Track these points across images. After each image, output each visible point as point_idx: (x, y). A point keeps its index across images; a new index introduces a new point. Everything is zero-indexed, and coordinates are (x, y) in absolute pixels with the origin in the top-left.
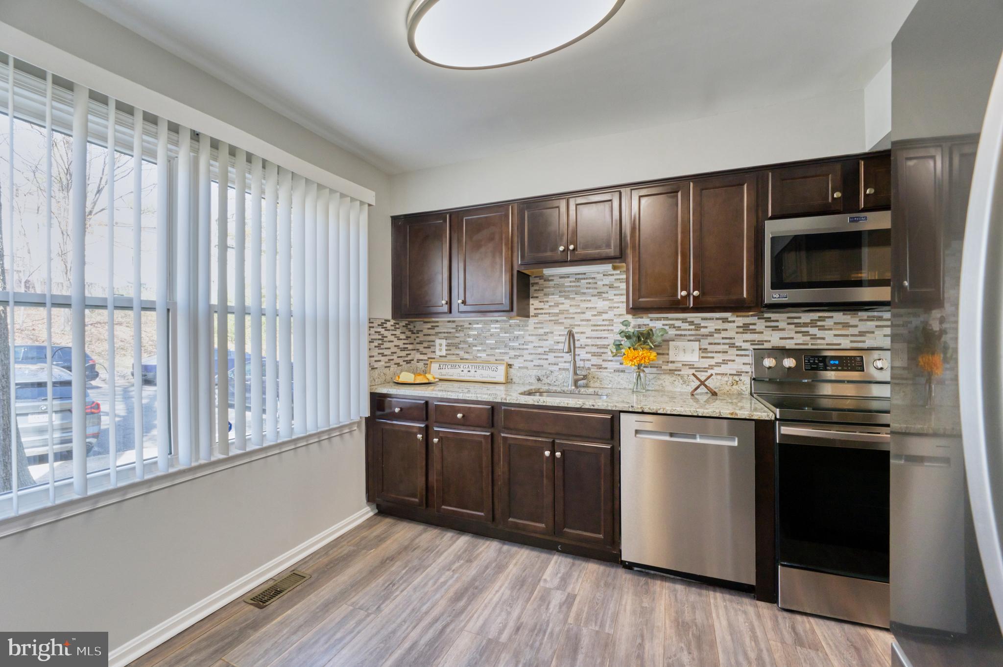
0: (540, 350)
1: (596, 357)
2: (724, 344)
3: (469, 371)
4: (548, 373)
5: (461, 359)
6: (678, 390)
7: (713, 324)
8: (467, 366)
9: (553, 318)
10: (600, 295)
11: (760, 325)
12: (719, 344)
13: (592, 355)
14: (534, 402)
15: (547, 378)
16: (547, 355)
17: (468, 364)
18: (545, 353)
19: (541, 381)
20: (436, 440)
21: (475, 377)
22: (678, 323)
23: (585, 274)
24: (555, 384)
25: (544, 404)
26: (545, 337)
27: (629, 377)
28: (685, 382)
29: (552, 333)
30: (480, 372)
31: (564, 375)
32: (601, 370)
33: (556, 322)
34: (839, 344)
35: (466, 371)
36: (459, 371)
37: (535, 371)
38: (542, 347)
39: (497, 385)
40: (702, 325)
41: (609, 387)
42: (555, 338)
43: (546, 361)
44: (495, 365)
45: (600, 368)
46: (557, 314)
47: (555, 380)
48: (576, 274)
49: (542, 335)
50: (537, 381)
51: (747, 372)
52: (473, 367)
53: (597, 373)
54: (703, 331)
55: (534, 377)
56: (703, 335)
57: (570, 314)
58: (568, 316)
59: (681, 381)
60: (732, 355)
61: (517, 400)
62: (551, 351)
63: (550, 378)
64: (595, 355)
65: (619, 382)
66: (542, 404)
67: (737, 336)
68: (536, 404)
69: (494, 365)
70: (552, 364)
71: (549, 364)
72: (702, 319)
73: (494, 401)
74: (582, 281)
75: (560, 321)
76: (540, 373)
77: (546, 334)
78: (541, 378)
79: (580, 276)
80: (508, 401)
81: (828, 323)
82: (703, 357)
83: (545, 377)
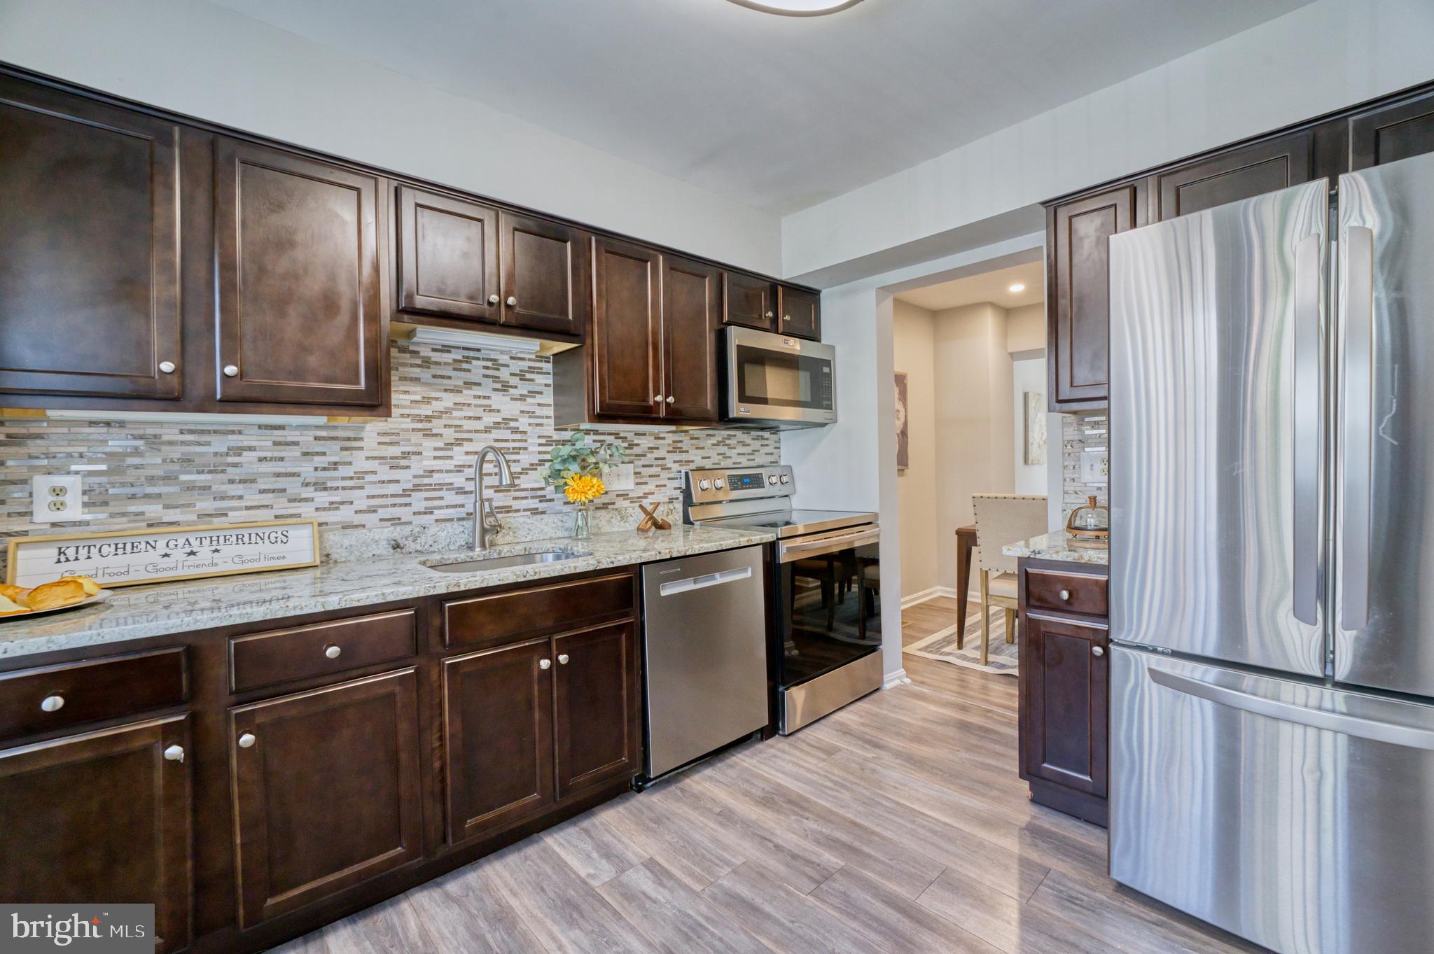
0: (393, 489)
1: (501, 494)
2: (657, 466)
3: (192, 553)
4: (417, 530)
5: (150, 525)
6: (616, 529)
7: (646, 442)
8: (181, 541)
9: (420, 426)
10: (505, 391)
11: (686, 443)
12: (651, 466)
13: (496, 491)
14: (518, 576)
15: (415, 540)
16: (410, 496)
17: (187, 535)
18: (406, 493)
19: (403, 548)
20: (247, 739)
21: (216, 565)
22: (610, 439)
23: (478, 350)
24: (432, 549)
25: (536, 578)
26: (403, 463)
27: (556, 521)
28: (622, 518)
29: (420, 453)
30: (228, 551)
31: (450, 531)
32: (510, 514)
33: (428, 434)
34: (740, 463)
35: (179, 554)
36: (154, 556)
37: (386, 530)
38: (398, 482)
39: (299, 572)
40: (636, 442)
41: (527, 540)
42: (425, 463)
43: (407, 509)
44: (279, 530)
45: (508, 512)
46: (428, 419)
47: (431, 542)
48: (465, 349)
49: (396, 458)
50: (391, 550)
51: (677, 498)
52: (206, 542)
53: (508, 520)
54: (636, 450)
55: (385, 542)
56: (636, 455)
57: (454, 418)
58: (450, 422)
59: (618, 518)
60: (664, 479)
61: (483, 581)
62: (417, 488)
63: (422, 539)
64: (500, 491)
65: (542, 530)
66: (531, 578)
67: (668, 456)
68: (520, 580)
69: (275, 529)
70: (419, 513)
71: (414, 513)
72: (636, 434)
73: (432, 592)
74: (474, 362)
75: (435, 431)
76: (397, 533)
77: (406, 455)
78: (402, 542)
79: (471, 354)
80: (462, 588)
81: (732, 442)
82: (637, 484)
83: (411, 539)
